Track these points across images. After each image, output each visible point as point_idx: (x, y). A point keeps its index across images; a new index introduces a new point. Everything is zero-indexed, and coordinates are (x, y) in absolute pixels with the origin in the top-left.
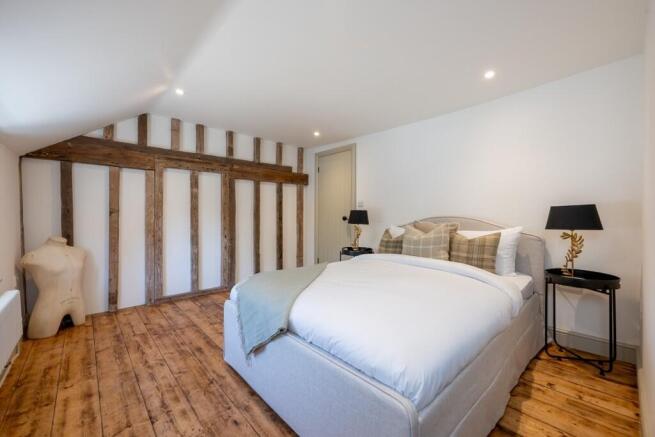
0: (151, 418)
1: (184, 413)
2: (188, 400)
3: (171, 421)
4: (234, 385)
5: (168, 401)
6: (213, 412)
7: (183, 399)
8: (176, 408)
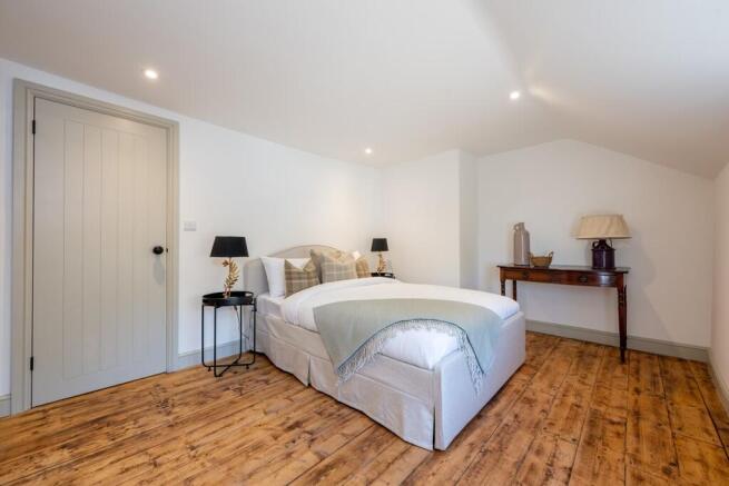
0: (569, 476)
1: (539, 452)
2: (524, 458)
3: (554, 456)
4: (478, 431)
5: (541, 474)
6: (520, 432)
7: (527, 463)
8: (541, 463)
